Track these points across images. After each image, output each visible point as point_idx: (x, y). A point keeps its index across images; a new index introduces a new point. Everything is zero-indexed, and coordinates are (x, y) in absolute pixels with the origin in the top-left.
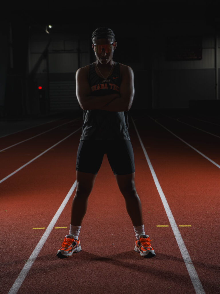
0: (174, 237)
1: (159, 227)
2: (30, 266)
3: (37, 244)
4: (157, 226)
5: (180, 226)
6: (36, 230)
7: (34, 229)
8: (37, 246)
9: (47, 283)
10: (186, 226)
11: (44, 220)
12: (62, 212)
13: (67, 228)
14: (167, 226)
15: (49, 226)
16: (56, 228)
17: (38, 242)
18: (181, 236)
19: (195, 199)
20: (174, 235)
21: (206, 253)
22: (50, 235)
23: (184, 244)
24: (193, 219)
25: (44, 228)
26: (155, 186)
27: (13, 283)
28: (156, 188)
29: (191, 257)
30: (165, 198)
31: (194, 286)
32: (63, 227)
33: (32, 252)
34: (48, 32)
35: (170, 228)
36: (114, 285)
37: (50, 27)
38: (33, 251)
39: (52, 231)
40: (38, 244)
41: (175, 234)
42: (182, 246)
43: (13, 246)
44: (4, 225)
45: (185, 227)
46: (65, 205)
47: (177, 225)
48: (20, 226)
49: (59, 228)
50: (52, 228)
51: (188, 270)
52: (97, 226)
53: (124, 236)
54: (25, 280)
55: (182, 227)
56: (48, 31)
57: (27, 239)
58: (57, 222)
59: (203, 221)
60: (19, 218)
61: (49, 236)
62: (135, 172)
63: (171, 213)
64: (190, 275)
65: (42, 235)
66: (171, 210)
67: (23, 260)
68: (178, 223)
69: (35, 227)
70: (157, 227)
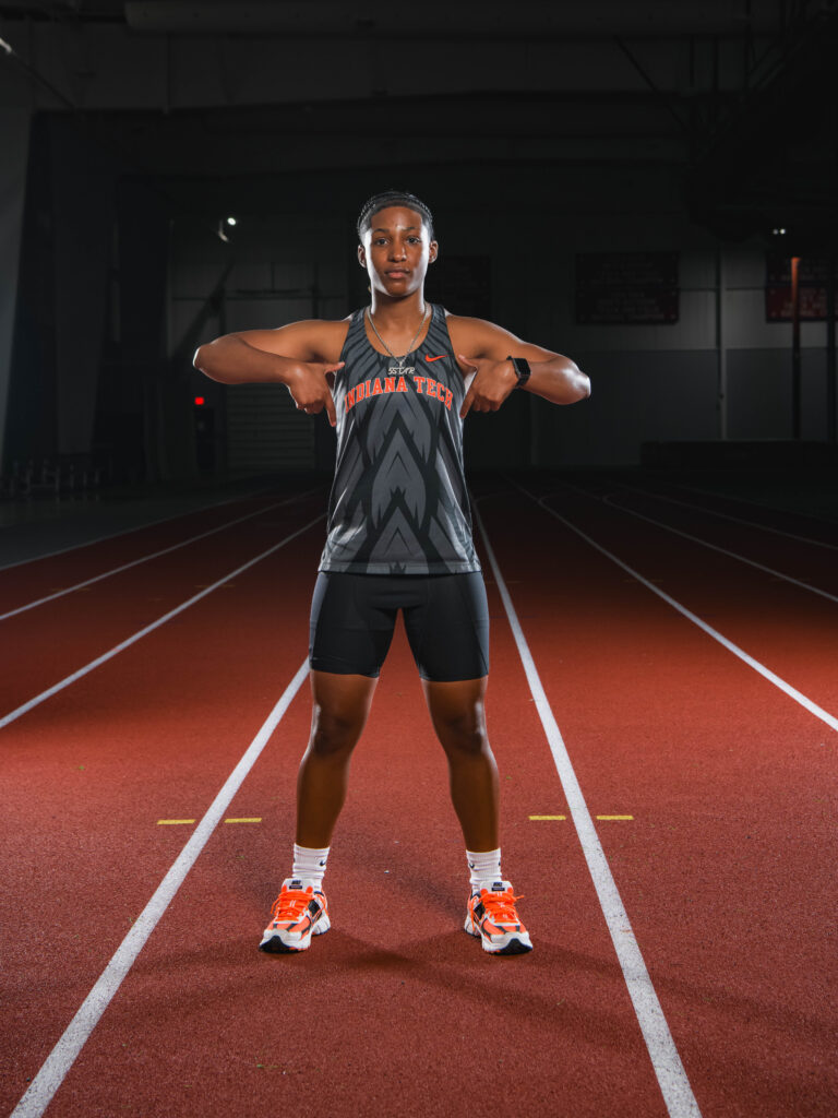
0: (581, 852)
1: (537, 821)
2: (146, 935)
3: (167, 871)
4: (532, 818)
5: (599, 818)
6: (168, 826)
7: (161, 822)
8: (168, 876)
9: (194, 989)
10: (617, 818)
11: (192, 796)
12: (250, 773)
13: (263, 820)
14: (562, 818)
15: (207, 814)
16: (228, 821)
17: (172, 862)
18: (600, 848)
19: (648, 737)
20: (580, 845)
21: (673, 901)
22: (209, 841)
23: (609, 871)
24: (638, 796)
25: (191, 821)
26: (531, 696)
27: (92, 986)
28: (533, 703)
29: (628, 913)
30: (559, 733)
31: (633, 1000)
32: (248, 817)
33: (152, 893)
34: (224, 238)
35: (570, 824)
36: (394, 996)
37: (232, 221)
38: (155, 889)
39: (215, 832)
40: (173, 868)
41: (583, 843)
42: (603, 879)
43: (98, 874)
44: (74, 811)
45: (614, 822)
46: (258, 754)
47: (591, 815)
48: (121, 813)
49: (237, 820)
50: (217, 822)
51: (618, 952)
52: (352, 818)
53: (429, 846)
54: (127, 977)
55: (604, 821)
56: (225, 234)
57: (140, 852)
58: (231, 804)
59: (670, 803)
60: (120, 791)
61: (206, 846)
62: (487, 677)
63: (575, 779)
64: (622, 964)
65: (184, 841)
66: (575, 768)
67: (125, 919)
68: (593, 808)
69: (166, 819)
70: (533, 821)
